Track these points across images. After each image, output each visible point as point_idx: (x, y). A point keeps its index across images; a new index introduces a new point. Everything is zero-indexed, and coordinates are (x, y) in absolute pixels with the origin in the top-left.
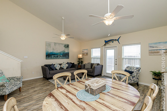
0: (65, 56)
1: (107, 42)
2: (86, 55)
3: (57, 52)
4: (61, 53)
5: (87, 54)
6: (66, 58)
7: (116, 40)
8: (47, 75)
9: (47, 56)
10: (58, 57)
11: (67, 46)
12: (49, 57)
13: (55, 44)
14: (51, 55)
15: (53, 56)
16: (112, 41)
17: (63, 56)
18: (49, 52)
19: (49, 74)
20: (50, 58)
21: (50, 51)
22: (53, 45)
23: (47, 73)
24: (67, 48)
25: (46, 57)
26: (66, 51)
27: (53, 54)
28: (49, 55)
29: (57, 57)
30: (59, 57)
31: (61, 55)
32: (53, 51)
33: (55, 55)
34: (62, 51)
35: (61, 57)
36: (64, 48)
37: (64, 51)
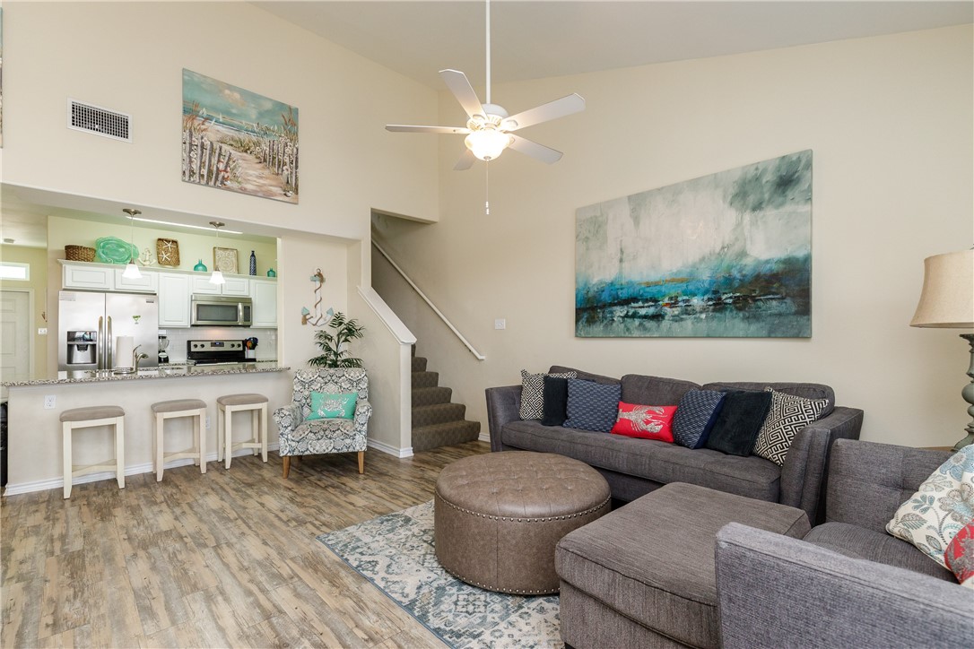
3: (654, 276)
4: (690, 278)
10: (665, 323)
11: (777, 184)
13: (638, 201)
14: (604, 306)
15: (620, 311)
18: (595, 280)
21: (604, 273)
22: (618, 223)
24: (769, 212)
26: (765, 250)
27: (623, 294)
29: (658, 317)
31: (697, 302)
32: (621, 273)
33: (635, 300)
34: (703, 259)
35: (688, 323)
36: (731, 215)
37: (736, 248)
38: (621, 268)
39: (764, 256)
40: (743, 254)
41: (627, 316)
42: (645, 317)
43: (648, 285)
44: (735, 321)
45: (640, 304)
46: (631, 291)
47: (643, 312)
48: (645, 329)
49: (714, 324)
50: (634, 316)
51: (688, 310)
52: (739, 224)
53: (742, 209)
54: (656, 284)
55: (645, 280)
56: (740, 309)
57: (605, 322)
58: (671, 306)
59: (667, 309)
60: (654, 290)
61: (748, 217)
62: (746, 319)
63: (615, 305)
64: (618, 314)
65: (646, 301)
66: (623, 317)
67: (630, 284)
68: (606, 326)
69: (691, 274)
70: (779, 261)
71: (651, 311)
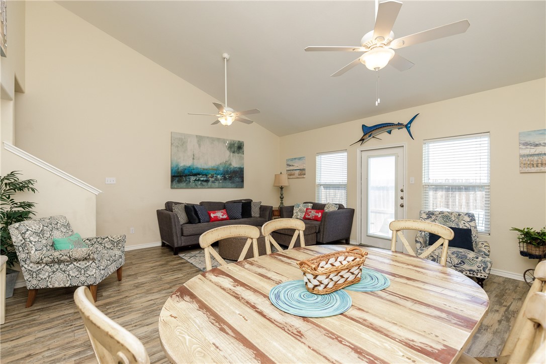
0: (231, 178)
1: (369, 131)
2: (300, 175)
3: (206, 167)
4: (217, 169)
5: (302, 172)
6: (233, 185)
7: (400, 126)
8: (175, 238)
9: (173, 177)
10: (210, 183)
11: (238, 148)
12: (180, 181)
13: (200, 139)
14: (186, 176)
15: (193, 178)
16: (388, 129)
17: (225, 179)
18: (182, 164)
19: (179, 235)
20: (183, 184)
21: (185, 162)
22: (192, 144)
23: (174, 230)
24: (236, 154)
25: (172, 181)
26: (235, 164)
27: (194, 172)
28: (180, 176)
29: (207, 181)
30: (213, 182)
31: (219, 177)
32: (193, 163)
33: (199, 174)
34: (221, 164)
35: (217, 184)
36: (228, 153)
37: (229, 162)
38: (193, 162)
39: (235, 166)
40: (230, 164)
41: (196, 180)
42: (203, 181)
43: (204, 169)
44: (228, 183)
45: (201, 176)
46: (197, 171)
47: (202, 179)
48: (203, 185)
49: (224, 184)
50: (199, 180)
51: (217, 179)
52: (230, 156)
53: (231, 151)
54: (207, 169)
55: (203, 167)
56: (230, 180)
57: (186, 182)
58: (212, 177)
59: (210, 179)
60: (206, 171)
61: (232, 154)
62: (231, 183)
63: (191, 175)
64: (192, 179)
65: (203, 175)
66: (194, 181)
67: (197, 168)
68: (187, 184)
69: (217, 168)
70: (238, 168)
71: (205, 179)
